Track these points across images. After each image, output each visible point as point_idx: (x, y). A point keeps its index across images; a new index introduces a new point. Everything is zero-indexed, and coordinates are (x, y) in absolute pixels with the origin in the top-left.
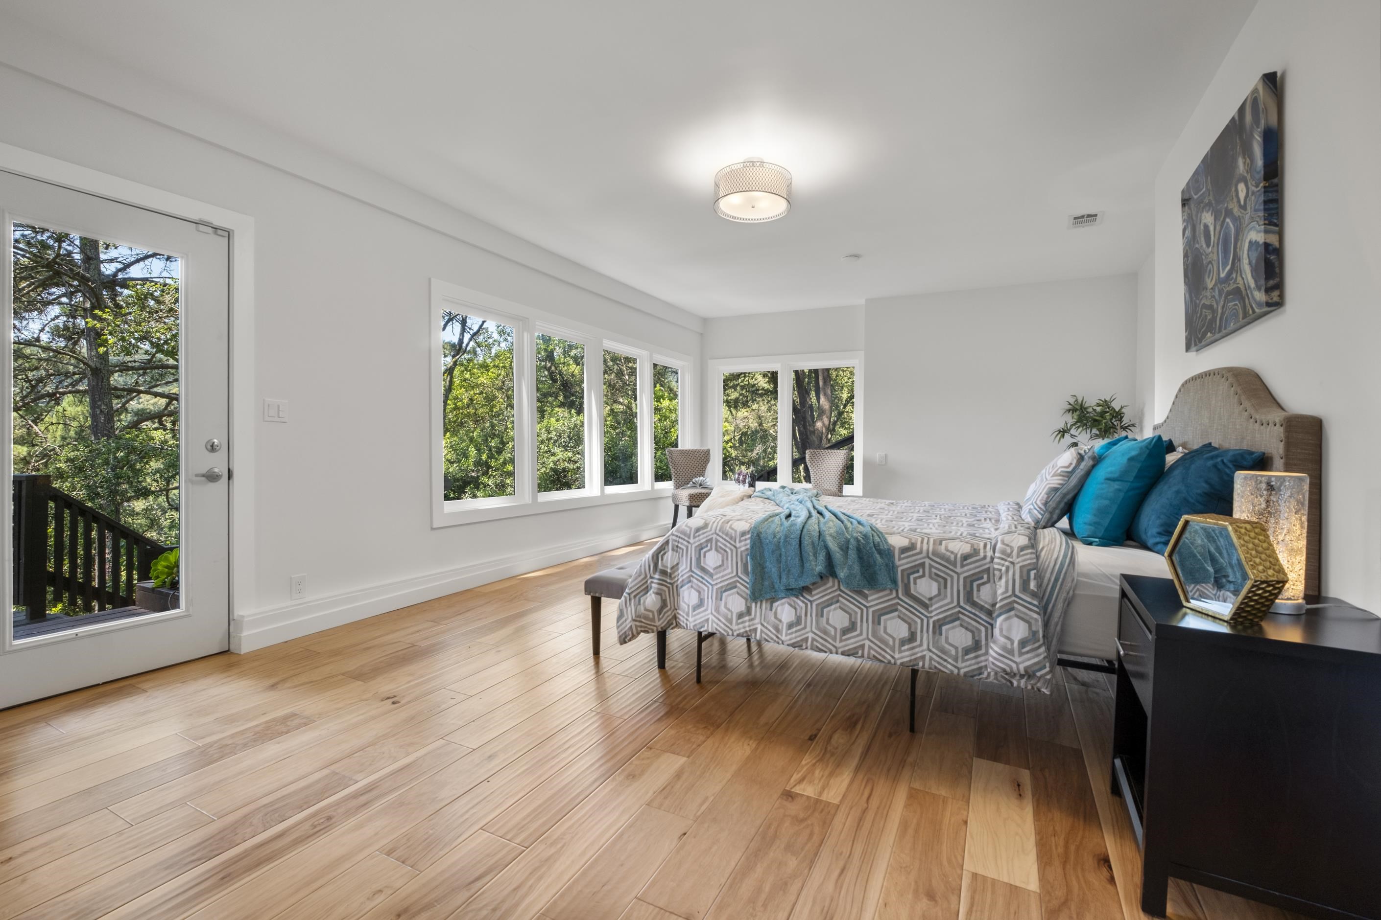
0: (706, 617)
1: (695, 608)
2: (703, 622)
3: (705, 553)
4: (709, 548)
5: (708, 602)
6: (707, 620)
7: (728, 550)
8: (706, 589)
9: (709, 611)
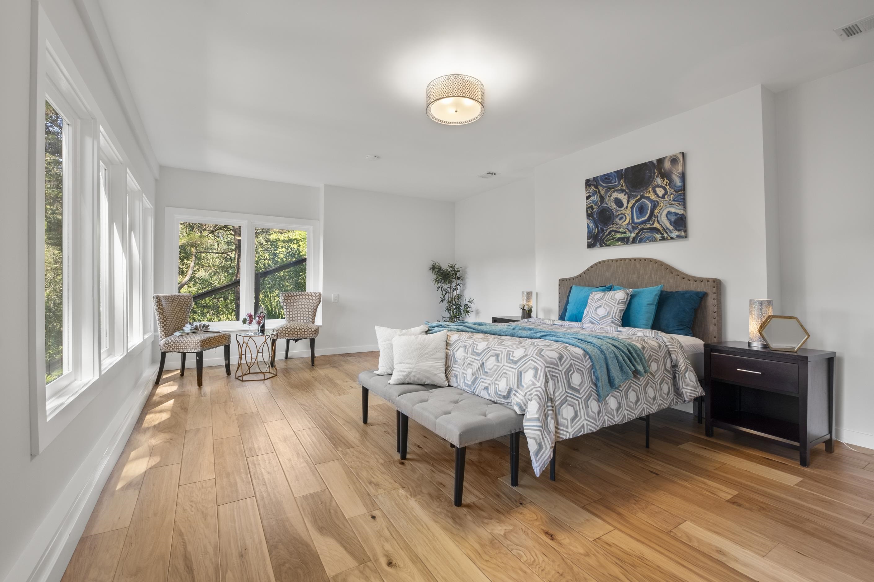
0: (582, 424)
1: (573, 420)
2: (580, 428)
3: (571, 375)
4: (572, 371)
5: (580, 412)
6: (583, 426)
7: (582, 369)
8: (577, 402)
9: (583, 418)
